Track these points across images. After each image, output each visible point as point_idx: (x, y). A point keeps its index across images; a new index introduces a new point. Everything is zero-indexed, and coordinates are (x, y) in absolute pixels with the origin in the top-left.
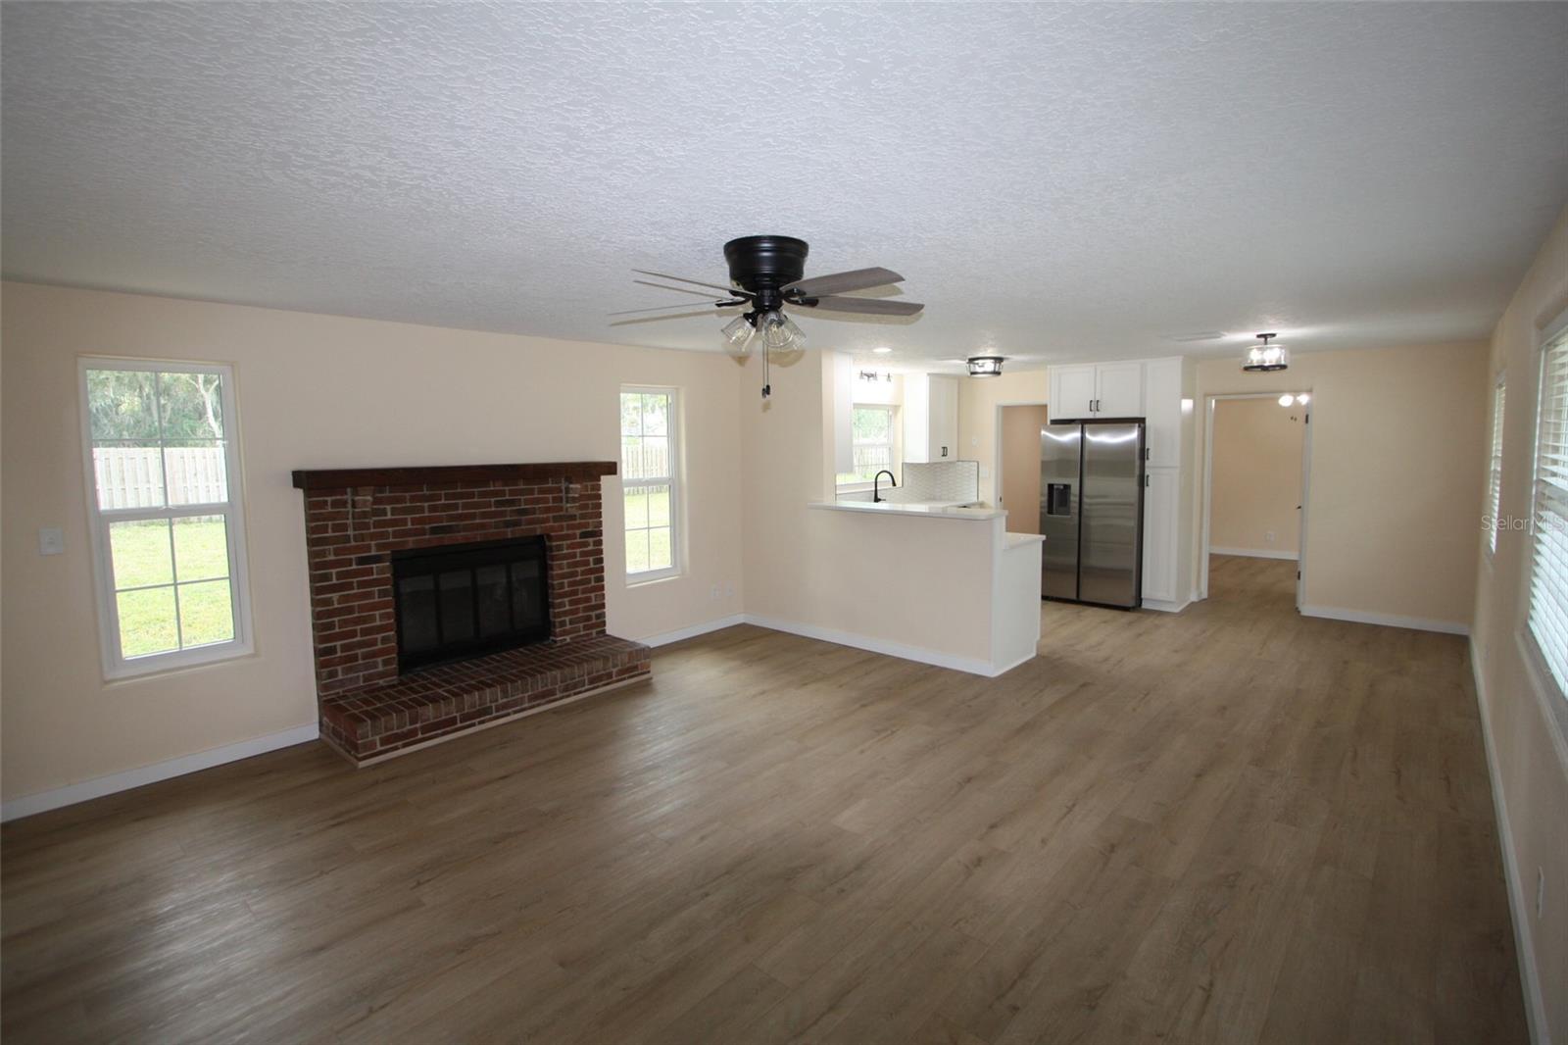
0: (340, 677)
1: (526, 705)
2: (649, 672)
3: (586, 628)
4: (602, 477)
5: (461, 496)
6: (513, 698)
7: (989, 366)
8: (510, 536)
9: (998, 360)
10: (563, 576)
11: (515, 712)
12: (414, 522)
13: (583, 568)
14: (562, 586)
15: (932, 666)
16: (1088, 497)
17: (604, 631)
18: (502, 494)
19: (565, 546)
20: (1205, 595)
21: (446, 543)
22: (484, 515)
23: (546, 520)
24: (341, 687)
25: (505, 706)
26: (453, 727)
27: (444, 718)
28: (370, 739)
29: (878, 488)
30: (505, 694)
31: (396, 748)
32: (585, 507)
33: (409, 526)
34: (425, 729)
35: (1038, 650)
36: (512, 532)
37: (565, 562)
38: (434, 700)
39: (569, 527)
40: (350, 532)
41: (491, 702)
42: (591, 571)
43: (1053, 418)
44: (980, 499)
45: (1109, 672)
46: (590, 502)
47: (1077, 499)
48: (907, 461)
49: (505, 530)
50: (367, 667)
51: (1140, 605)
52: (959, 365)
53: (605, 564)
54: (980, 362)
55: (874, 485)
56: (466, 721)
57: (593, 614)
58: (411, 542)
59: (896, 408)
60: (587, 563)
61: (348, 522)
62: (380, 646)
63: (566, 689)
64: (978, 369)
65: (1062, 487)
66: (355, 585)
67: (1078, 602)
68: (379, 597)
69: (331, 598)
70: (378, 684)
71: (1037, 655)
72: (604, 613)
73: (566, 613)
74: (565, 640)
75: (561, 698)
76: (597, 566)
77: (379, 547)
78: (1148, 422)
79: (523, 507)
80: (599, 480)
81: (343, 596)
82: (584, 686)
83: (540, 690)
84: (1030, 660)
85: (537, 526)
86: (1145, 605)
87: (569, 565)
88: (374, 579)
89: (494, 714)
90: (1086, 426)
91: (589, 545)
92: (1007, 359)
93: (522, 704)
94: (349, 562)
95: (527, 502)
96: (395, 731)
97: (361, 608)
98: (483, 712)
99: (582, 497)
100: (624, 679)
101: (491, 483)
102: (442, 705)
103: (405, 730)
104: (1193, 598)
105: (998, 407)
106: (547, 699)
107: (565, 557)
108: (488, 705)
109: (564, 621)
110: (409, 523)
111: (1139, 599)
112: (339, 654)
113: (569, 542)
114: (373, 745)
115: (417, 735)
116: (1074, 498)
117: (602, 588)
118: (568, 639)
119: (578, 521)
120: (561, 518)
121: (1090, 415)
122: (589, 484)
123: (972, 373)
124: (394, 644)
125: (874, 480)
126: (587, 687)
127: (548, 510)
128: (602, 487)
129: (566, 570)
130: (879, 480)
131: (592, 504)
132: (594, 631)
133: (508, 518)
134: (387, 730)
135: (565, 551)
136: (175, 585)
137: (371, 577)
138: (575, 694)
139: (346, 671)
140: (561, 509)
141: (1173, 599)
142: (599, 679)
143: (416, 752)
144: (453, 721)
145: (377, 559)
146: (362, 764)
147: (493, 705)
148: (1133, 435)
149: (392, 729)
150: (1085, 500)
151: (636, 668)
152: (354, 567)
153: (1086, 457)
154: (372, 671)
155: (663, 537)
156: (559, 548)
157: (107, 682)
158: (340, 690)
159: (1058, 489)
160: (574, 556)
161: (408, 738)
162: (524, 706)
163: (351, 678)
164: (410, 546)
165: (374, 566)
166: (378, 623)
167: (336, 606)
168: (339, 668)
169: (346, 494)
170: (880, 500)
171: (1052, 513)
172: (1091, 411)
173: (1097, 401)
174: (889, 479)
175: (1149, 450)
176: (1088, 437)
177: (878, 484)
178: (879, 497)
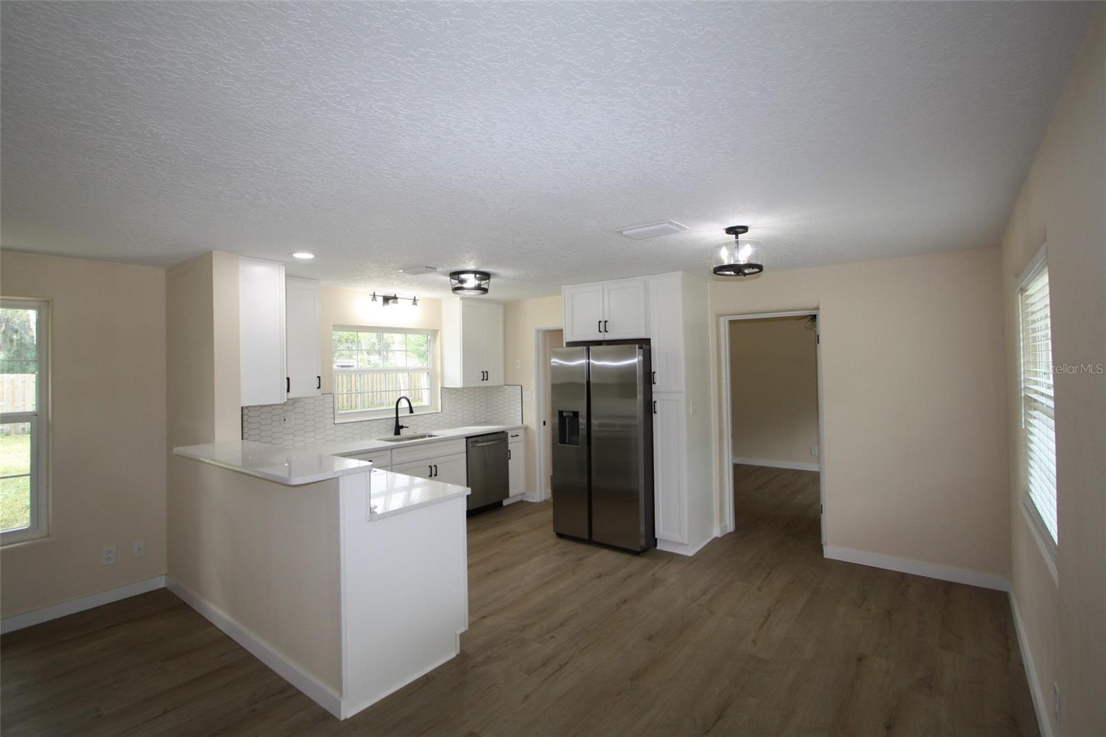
7: (473, 281)
9: (483, 275)
20: (730, 527)
29: (399, 415)
43: (567, 341)
44: (525, 423)
48: (446, 386)
51: (656, 545)
54: (463, 276)
55: (395, 411)
59: (434, 333)
64: (464, 285)
65: (571, 414)
67: (590, 541)
78: (654, 344)
86: (659, 547)
90: (594, 349)
92: (496, 275)
104: (717, 533)
105: (538, 331)
111: (652, 540)
116: (582, 421)
121: (600, 337)
123: (455, 289)
125: (395, 407)
130: (399, 407)
141: (687, 540)
148: (636, 360)
150: (594, 422)
153: (592, 381)
159: (566, 417)
170: (402, 427)
171: (565, 443)
172: (600, 332)
173: (606, 322)
174: (408, 406)
175: (655, 374)
176: (591, 361)
177: (399, 411)
178: (400, 424)
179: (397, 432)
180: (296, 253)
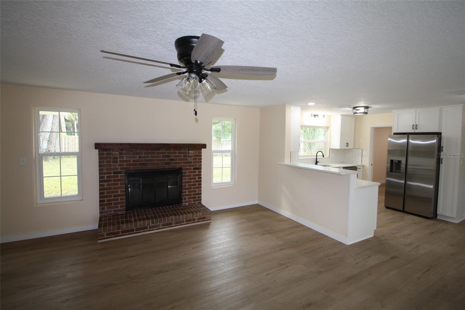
0: (106, 210)
1: (161, 227)
2: (210, 220)
3: (194, 201)
4: (202, 149)
5: (150, 153)
6: (156, 224)
7: (362, 110)
8: (167, 168)
9: (367, 108)
10: (186, 182)
11: (156, 229)
12: (133, 161)
13: (193, 180)
14: (185, 186)
15: (322, 234)
16: (411, 165)
17: (201, 203)
18: (165, 153)
19: (187, 172)
21: (144, 168)
22: (157, 160)
23: (181, 163)
24: (106, 213)
25: (153, 227)
26: (133, 232)
27: (129, 229)
28: (103, 233)
29: (317, 158)
30: (153, 223)
31: (112, 237)
32: (196, 159)
33: (132, 162)
34: (122, 232)
35: (375, 233)
36: (168, 166)
37: (187, 178)
38: (127, 222)
39: (189, 166)
40: (111, 163)
41: (147, 225)
42: (197, 181)
43: (394, 132)
44: (363, 164)
45: (409, 252)
46: (197, 158)
47: (404, 166)
48: (330, 148)
49: (165, 165)
50: (115, 207)
52: (349, 110)
53: (202, 179)
54: (358, 108)
55: (316, 156)
56: (137, 231)
57: (197, 196)
58: (132, 168)
59: (328, 127)
60: (195, 178)
61: (111, 160)
62: (119, 201)
63: (177, 223)
64: (357, 112)
65: (397, 161)
66: (112, 181)
67: (403, 211)
68: (120, 185)
69: (104, 184)
70: (118, 213)
71: (374, 236)
72: (201, 196)
73: (186, 195)
74: (186, 204)
75: (175, 226)
76: (199, 180)
77: (121, 169)
78: (442, 135)
79: (172, 158)
80: (201, 150)
81: (108, 184)
82: (184, 222)
83: (166, 222)
84: (370, 238)
85: (177, 165)
86: (438, 217)
87: (188, 179)
88: (118, 179)
89: (148, 229)
90: (410, 136)
91: (196, 172)
92: (371, 107)
93: (159, 227)
94: (111, 173)
95: (174, 156)
96: (112, 232)
97: (114, 188)
98: (144, 228)
99: (194, 156)
100: (200, 222)
101: (161, 149)
102: (129, 224)
103: (115, 231)
105: (372, 128)
106: (169, 226)
107: (187, 176)
108: (146, 226)
109: (186, 198)
110: (132, 161)
111: (435, 215)
112: (106, 202)
113: (189, 171)
114: (103, 235)
115: (119, 234)
116: (403, 166)
117: (201, 187)
118: (187, 204)
119: (192, 164)
120: (187, 163)
121: (413, 131)
122: (197, 151)
123: (354, 113)
124: (124, 201)
125: (316, 155)
126: (185, 223)
127: (181, 160)
128: (202, 152)
129: (187, 180)
130: (317, 155)
131: (199, 158)
132: (197, 202)
133: (167, 162)
134: (109, 231)
135: (187, 174)
136: (61, 176)
137: (118, 178)
138: (180, 225)
139: (108, 208)
140: (186, 159)
141: (455, 217)
142: (190, 220)
143: (119, 239)
144: (133, 230)
145: (120, 173)
146: (99, 241)
147: (148, 226)
148: (434, 141)
149: (111, 231)
150: (409, 167)
151: (205, 218)
152: (112, 175)
153: (410, 149)
154: (116, 209)
155: (228, 171)
156: (185, 173)
157: (38, 204)
158: (106, 214)
159: (395, 162)
160: (190, 176)
161: (116, 234)
162: (160, 227)
163: (109, 210)
164: (132, 169)
165: (119, 175)
166: (119, 193)
167: (106, 187)
168: (106, 207)
169: (111, 151)
170: (318, 162)
171: (392, 172)
172: (413, 129)
173: (417, 125)
174: (322, 154)
175: (443, 148)
176: (410, 141)
177: (317, 156)
178: (318, 161)
179: (316, 164)
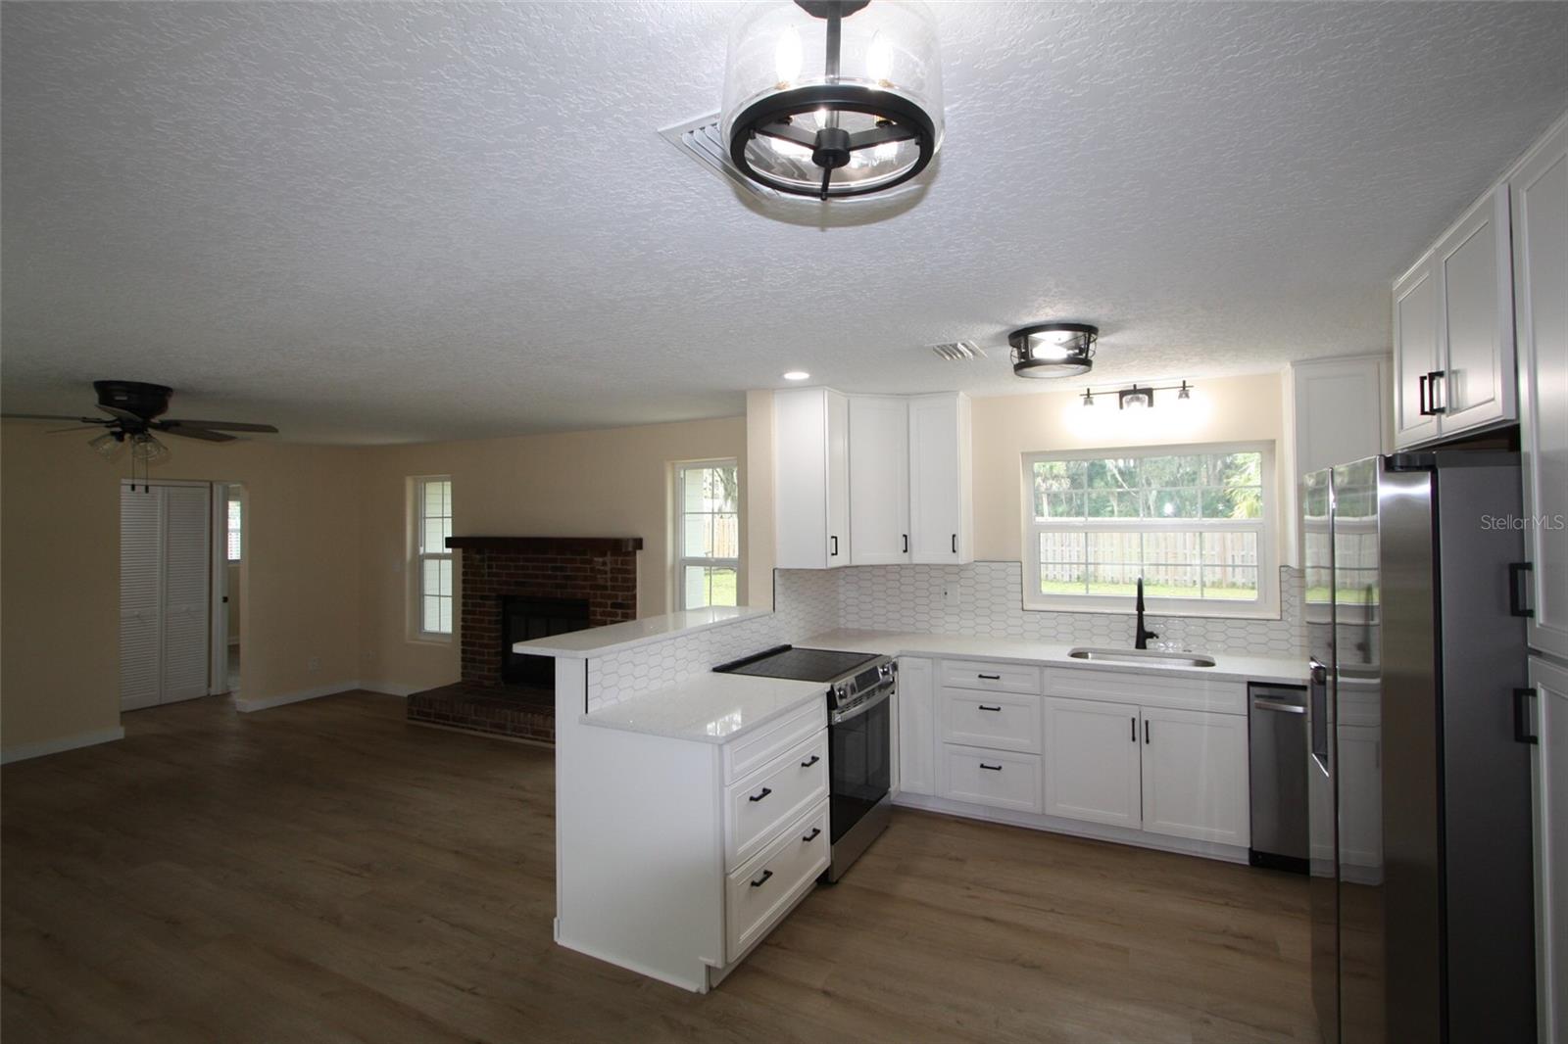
4: (637, 553)
8: (560, 597)
18: (556, 561)
19: (598, 613)
22: (543, 576)
23: (584, 587)
24: (468, 677)
28: (412, 707)
32: (616, 579)
36: (562, 594)
39: (602, 596)
40: (477, 578)
46: (620, 576)
49: (556, 590)
50: (480, 669)
61: (476, 571)
66: (478, 613)
77: (489, 590)
79: (569, 573)
80: (634, 556)
81: (473, 618)
85: (579, 590)
91: (617, 615)
94: (476, 597)
95: (572, 569)
97: (480, 629)
99: (622, 570)
113: (601, 610)
119: (609, 592)
122: (625, 558)
124: (495, 659)
127: (586, 579)
128: (637, 561)
133: (559, 582)
135: (598, 617)
136: (440, 596)
137: (485, 610)
140: (595, 579)
145: (488, 598)
156: (594, 614)
163: (473, 674)
165: (487, 602)
172: (1426, 413)
179: (1141, 644)
180: (787, 372)
